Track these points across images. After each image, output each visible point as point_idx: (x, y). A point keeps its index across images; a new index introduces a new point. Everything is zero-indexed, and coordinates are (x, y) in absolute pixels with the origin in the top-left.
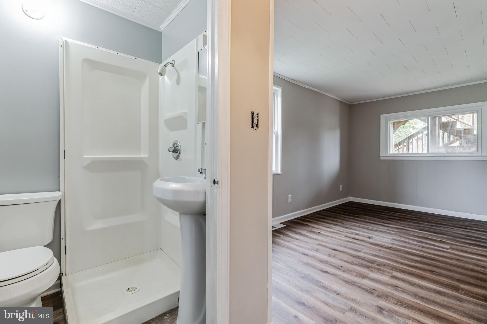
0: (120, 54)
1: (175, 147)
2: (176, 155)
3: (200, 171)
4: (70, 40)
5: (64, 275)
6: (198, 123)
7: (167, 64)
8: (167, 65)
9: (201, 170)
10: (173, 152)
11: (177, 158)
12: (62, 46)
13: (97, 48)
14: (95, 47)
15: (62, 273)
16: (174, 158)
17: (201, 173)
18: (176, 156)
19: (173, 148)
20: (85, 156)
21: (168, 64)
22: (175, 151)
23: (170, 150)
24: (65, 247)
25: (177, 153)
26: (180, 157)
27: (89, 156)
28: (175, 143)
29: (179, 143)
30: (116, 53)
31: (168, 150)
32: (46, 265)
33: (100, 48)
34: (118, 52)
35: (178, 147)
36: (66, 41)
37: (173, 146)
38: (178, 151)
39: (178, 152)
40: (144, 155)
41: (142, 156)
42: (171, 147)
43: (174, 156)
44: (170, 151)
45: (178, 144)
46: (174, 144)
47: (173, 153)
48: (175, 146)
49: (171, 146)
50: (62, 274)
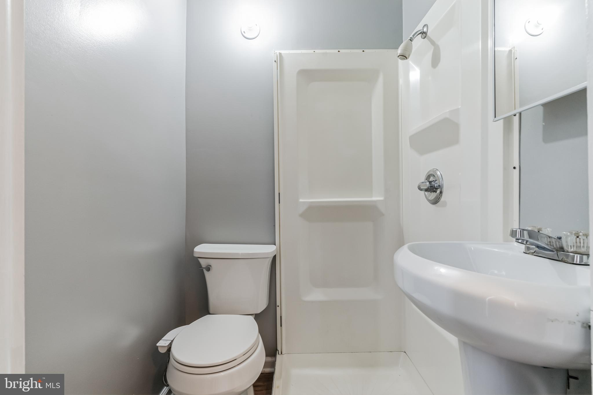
0: (341, 51)
1: (430, 182)
2: (433, 196)
3: (518, 236)
4: (283, 52)
5: (280, 353)
6: (496, 119)
7: (413, 36)
8: (413, 38)
9: (522, 234)
10: (426, 190)
11: (435, 202)
12: (276, 61)
13: (314, 52)
14: (312, 51)
15: (278, 349)
16: (429, 201)
17: (520, 241)
18: (433, 198)
19: (428, 183)
20: (301, 200)
21: (415, 36)
22: (432, 189)
23: (422, 188)
24: (281, 317)
25: (434, 192)
26: (443, 199)
27: (305, 200)
28: (431, 174)
29: (439, 173)
30: (336, 51)
31: (418, 187)
32: (247, 353)
33: (317, 51)
34: (339, 50)
35: (436, 181)
36: (280, 54)
37: (426, 179)
38: (437, 189)
39: (438, 191)
40: (377, 197)
41: (374, 199)
42: (423, 183)
43: (429, 198)
44: (421, 190)
45: (438, 176)
46: (428, 177)
47: (426, 193)
48: (431, 179)
49: (423, 179)
50: (278, 351)
